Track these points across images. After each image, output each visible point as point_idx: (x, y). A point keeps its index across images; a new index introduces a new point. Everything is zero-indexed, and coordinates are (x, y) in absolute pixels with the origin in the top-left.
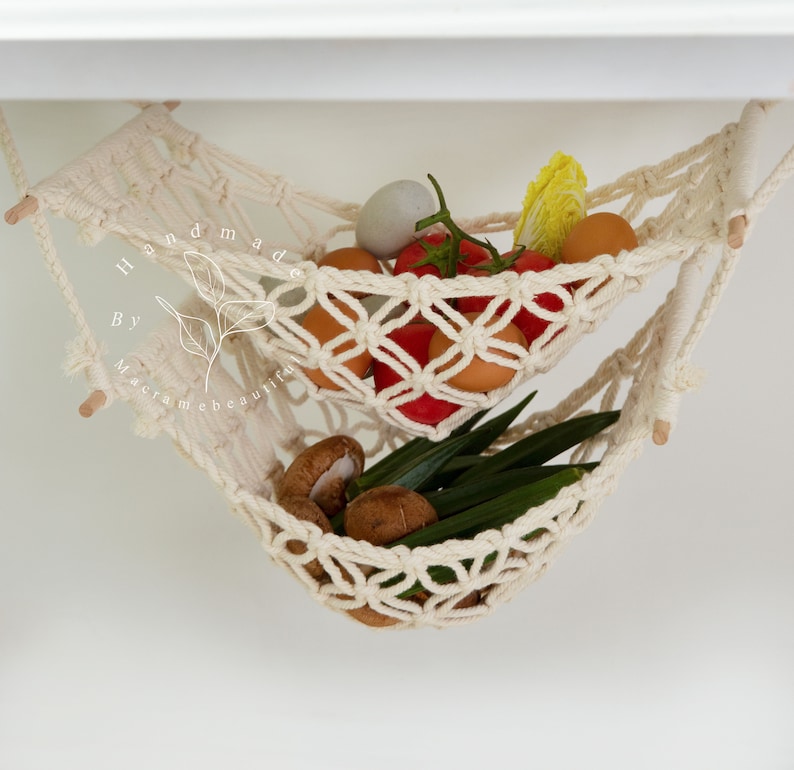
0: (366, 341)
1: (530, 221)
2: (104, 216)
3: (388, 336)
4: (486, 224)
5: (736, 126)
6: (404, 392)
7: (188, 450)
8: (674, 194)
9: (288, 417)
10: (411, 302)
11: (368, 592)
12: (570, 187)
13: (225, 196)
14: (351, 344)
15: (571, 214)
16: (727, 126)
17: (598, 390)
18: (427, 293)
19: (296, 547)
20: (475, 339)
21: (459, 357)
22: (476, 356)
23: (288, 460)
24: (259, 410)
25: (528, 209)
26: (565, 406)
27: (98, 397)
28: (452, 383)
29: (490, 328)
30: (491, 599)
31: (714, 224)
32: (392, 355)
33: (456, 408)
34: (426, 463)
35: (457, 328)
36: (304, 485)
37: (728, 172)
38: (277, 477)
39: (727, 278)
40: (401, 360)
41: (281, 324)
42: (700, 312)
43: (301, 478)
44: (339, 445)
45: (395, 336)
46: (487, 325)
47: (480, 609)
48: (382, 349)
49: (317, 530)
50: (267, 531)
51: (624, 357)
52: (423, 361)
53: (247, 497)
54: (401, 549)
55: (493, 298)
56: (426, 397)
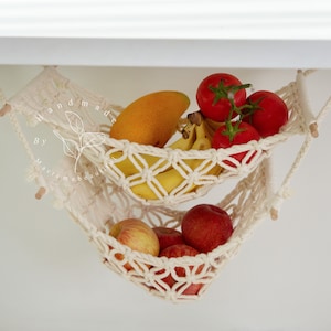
19: (119, 257)
31: (301, 126)
39: (307, 150)
49: (129, 249)
51: (247, 182)
54: (164, 258)
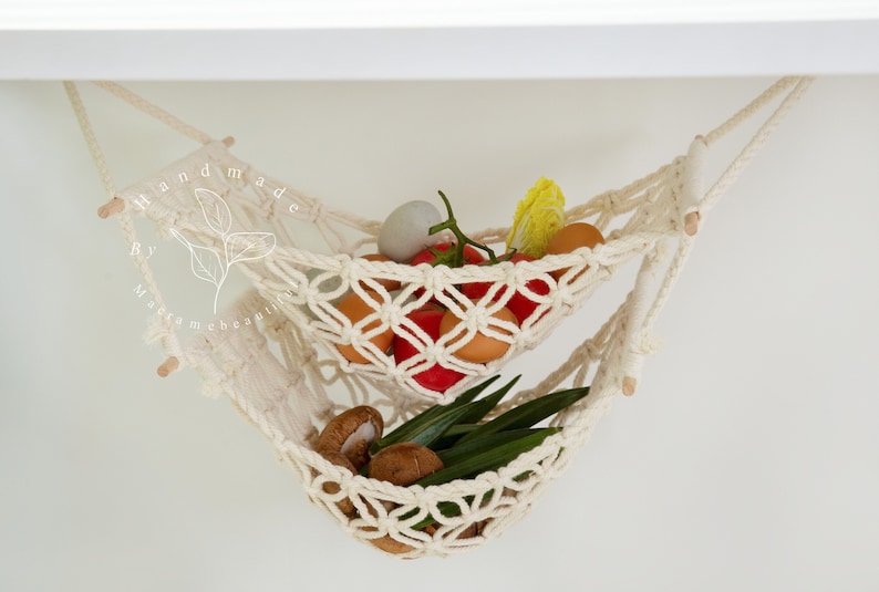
0: (390, 320)
1: (519, 232)
2: (178, 217)
3: (408, 316)
4: (482, 237)
5: (685, 158)
6: (419, 363)
7: (244, 408)
8: (634, 211)
9: (320, 393)
10: (426, 287)
11: (389, 524)
12: (552, 204)
13: (272, 214)
14: (377, 324)
15: (552, 225)
16: (677, 158)
17: (571, 372)
18: (439, 280)
19: (331, 488)
20: (478, 318)
21: (465, 332)
22: (478, 332)
23: (321, 426)
24: (298, 385)
25: (517, 223)
26: (544, 385)
27: (173, 362)
28: (458, 354)
29: (490, 309)
30: (487, 531)
31: (672, 221)
32: (410, 332)
33: (461, 376)
34: (433, 427)
35: (464, 308)
36: (335, 443)
37: (681, 187)
38: (312, 439)
39: (683, 262)
40: (417, 336)
41: (320, 307)
42: (661, 291)
43: (333, 438)
44: (364, 413)
45: (413, 316)
46: (488, 306)
47: (478, 540)
48: (403, 326)
49: (349, 473)
50: (307, 474)
51: (592, 345)
52: (435, 336)
53: (292, 447)
54: (416, 488)
55: (493, 283)
56: (437, 366)
